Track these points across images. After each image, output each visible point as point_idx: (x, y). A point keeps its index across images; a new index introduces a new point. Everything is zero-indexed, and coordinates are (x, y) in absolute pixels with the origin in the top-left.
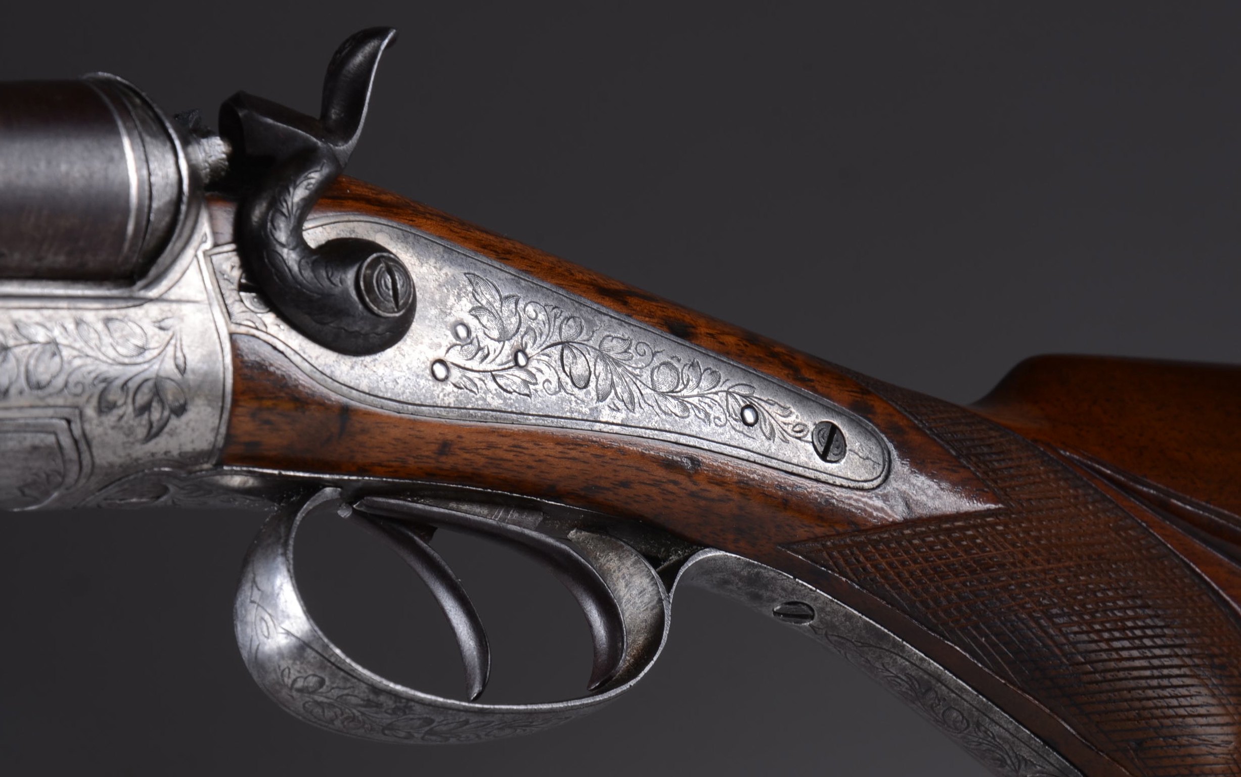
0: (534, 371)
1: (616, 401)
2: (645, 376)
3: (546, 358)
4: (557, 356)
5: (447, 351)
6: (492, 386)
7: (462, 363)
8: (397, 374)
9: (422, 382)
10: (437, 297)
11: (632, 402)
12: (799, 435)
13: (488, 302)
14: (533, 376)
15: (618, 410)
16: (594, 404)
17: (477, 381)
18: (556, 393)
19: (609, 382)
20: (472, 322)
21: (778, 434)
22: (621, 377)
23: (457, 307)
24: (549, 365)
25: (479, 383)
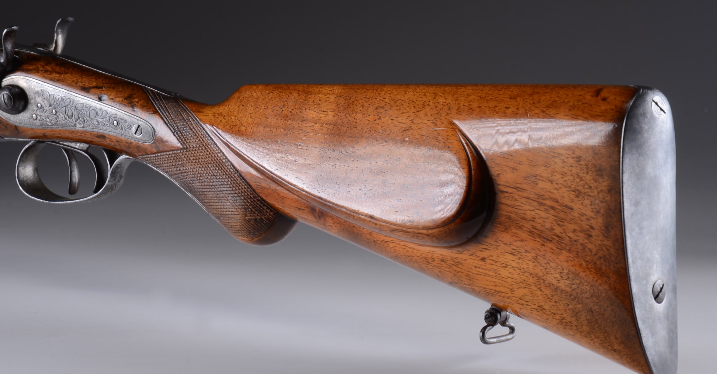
0: (58, 115)
1: (80, 122)
2: (87, 114)
3: (61, 111)
4: (64, 110)
5: (36, 111)
6: (48, 120)
7: (39, 114)
8: (24, 118)
9: (31, 120)
10: (33, 97)
11: (84, 121)
12: (129, 128)
13: (46, 97)
14: (58, 116)
15: (81, 124)
16: (74, 123)
17: (44, 119)
18: (64, 120)
19: (78, 116)
20: (42, 103)
21: (123, 128)
22: (81, 115)
23: (38, 99)
24: (62, 113)
25: (45, 119)
